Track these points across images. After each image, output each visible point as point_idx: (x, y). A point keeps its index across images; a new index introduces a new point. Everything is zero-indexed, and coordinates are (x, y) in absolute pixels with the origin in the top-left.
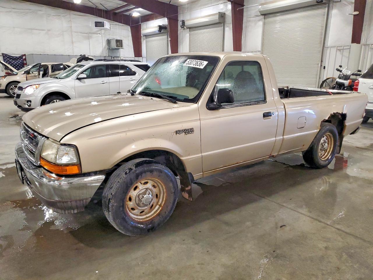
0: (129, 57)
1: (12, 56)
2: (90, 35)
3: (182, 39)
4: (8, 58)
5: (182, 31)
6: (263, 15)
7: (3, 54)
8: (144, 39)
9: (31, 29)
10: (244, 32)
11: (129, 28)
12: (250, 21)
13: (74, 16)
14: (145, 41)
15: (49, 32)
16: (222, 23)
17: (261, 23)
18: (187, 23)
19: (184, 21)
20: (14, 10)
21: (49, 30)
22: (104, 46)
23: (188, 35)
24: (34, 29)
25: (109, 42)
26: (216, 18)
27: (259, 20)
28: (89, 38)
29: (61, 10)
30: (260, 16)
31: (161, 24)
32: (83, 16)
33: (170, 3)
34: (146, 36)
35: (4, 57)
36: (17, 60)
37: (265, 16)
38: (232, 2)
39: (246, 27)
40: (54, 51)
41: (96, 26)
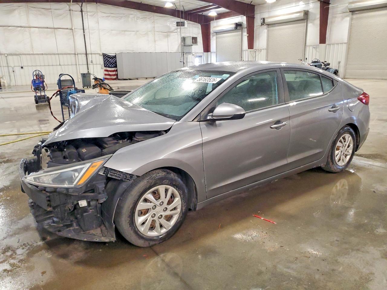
0: (199, 52)
1: (109, 55)
2: (169, 34)
3: (259, 35)
4: (107, 57)
5: (259, 28)
6: (351, 12)
7: (103, 54)
8: (213, 36)
9: (125, 31)
10: (329, 27)
11: (199, 26)
12: (336, 17)
13: (157, 18)
14: (215, 37)
15: (138, 33)
16: (305, 20)
17: (348, 19)
18: (267, 21)
19: (264, 18)
20: (113, 15)
21: (138, 31)
22: (179, 43)
23: (266, 31)
24: (126, 31)
25: (184, 39)
26: (302, 15)
27: (347, 16)
28: (168, 36)
29: (147, 13)
30: (348, 12)
31: (237, 22)
32: (163, 17)
33: (251, 4)
34: (216, 33)
35: (104, 56)
36: (113, 59)
37: (352, 12)
38: (321, 2)
39: (331, 23)
40: (141, 49)
41: (177, 26)
